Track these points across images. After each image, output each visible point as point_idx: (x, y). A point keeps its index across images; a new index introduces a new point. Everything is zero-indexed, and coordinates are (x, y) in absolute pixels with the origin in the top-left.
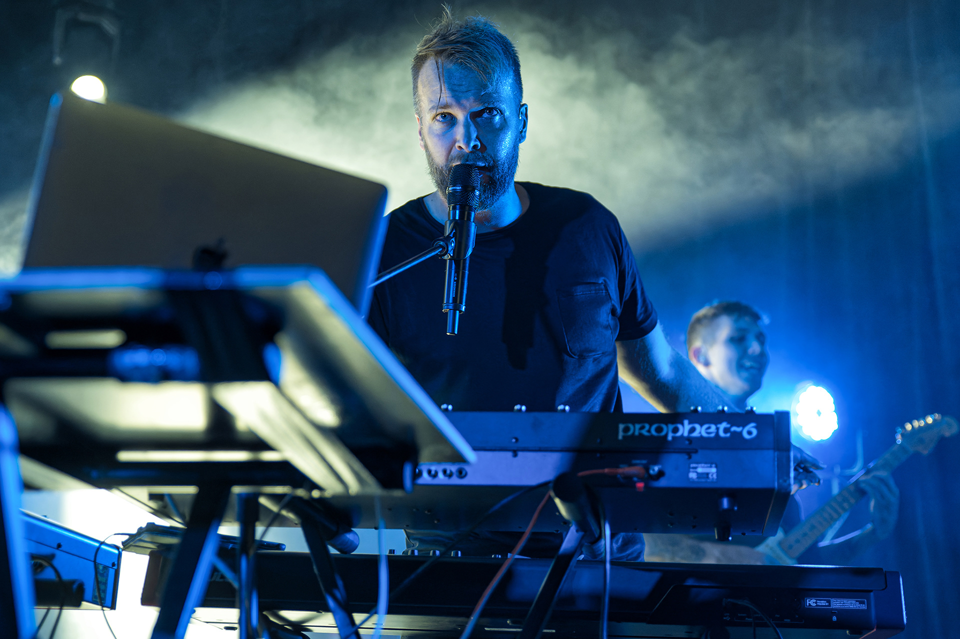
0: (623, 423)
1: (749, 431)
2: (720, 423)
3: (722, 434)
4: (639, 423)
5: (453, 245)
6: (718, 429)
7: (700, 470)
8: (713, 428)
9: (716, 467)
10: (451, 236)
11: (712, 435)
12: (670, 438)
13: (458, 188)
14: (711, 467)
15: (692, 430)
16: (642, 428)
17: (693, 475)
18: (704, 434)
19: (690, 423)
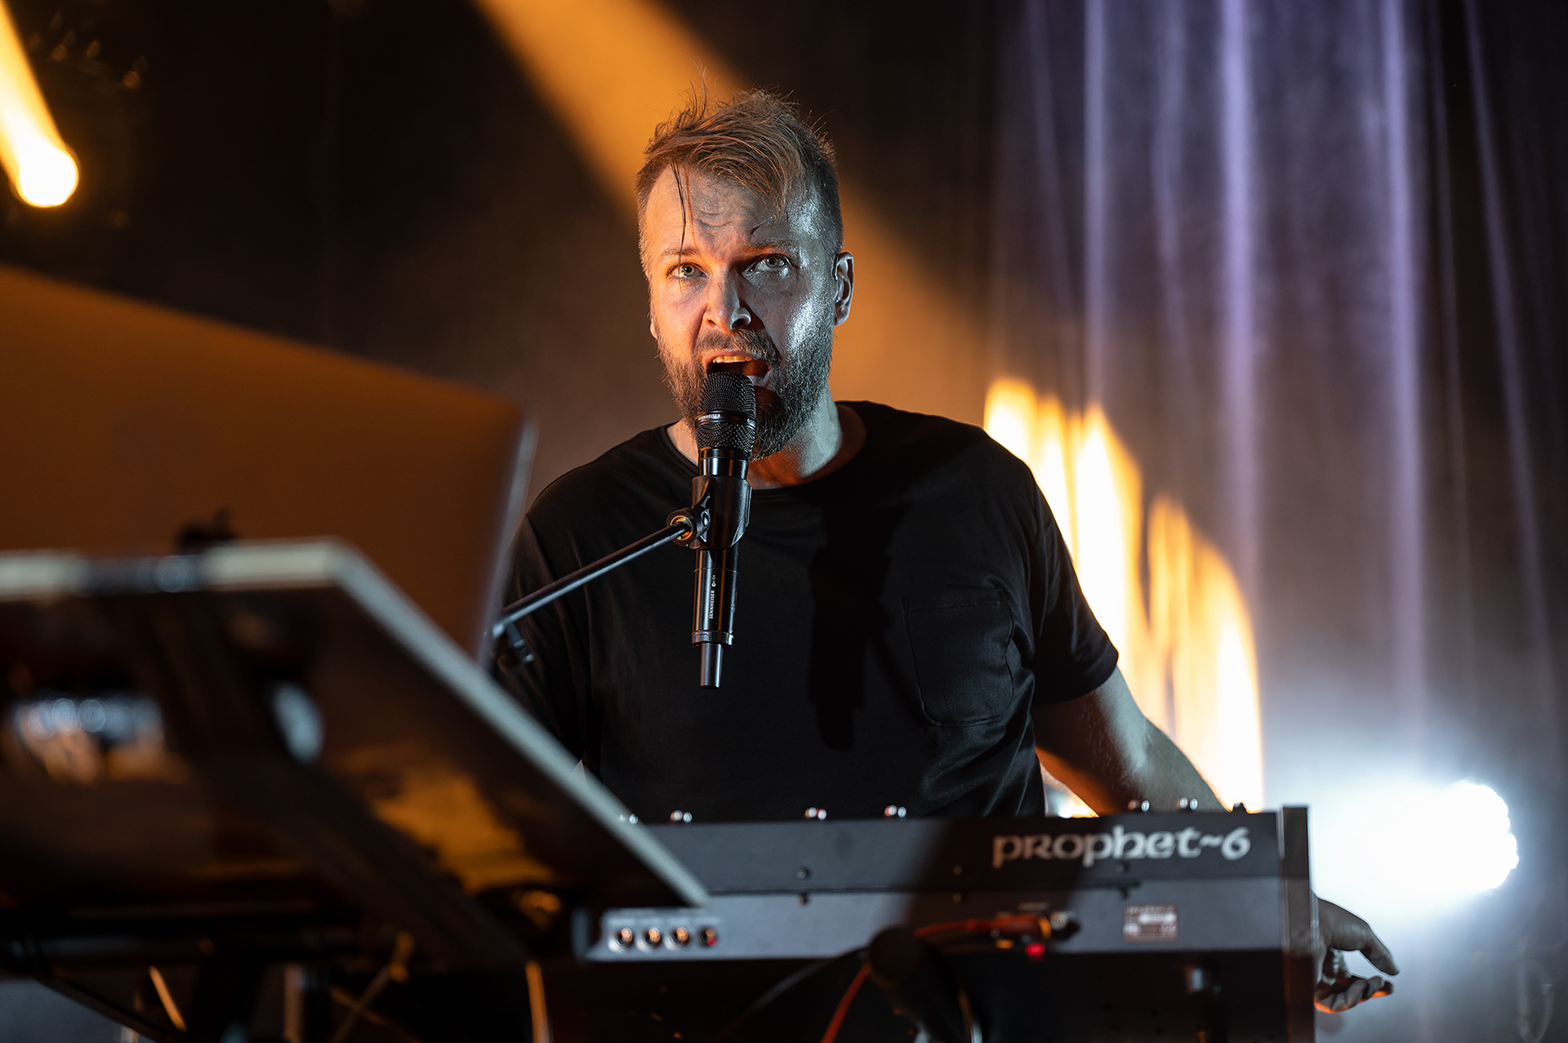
0: (1004, 834)
1: (1235, 844)
2: (1182, 829)
3: (1184, 850)
4: (1031, 833)
5: (706, 522)
6: (1176, 842)
7: (1145, 918)
8: (1168, 840)
9: (1176, 911)
10: (704, 505)
11: (1167, 854)
12: (1089, 860)
13: (715, 417)
14: (1165, 912)
15: (1130, 845)
16: (1038, 844)
17: (1132, 929)
18: (1152, 852)
19: (1126, 832)
